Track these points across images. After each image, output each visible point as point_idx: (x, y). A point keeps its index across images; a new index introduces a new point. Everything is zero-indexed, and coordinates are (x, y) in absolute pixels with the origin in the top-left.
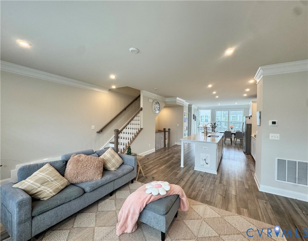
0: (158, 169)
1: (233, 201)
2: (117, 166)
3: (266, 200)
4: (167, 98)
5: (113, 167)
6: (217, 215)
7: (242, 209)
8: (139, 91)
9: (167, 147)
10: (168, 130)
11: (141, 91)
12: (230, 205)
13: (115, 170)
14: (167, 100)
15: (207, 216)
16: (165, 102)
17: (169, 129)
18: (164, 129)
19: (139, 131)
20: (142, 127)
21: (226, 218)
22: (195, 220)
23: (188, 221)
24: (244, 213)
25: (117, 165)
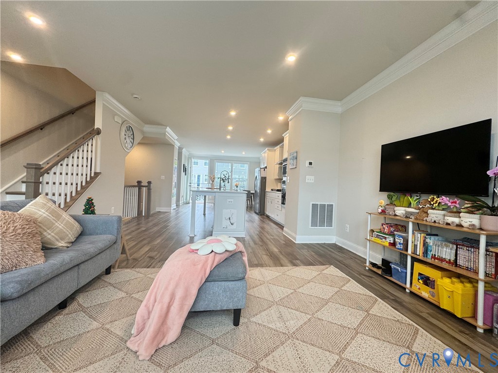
0: (150, 245)
1: (281, 256)
2: (72, 238)
3: (306, 249)
4: (146, 126)
5: (62, 239)
6: (278, 274)
7: (294, 261)
8: (94, 92)
9: (143, 215)
10: (147, 184)
11: (97, 92)
12: (282, 262)
13: (68, 247)
14: (148, 128)
15: (269, 278)
16: (143, 132)
17: (149, 183)
18: (139, 182)
19: (93, 179)
20: (98, 171)
21: (288, 273)
22: (259, 287)
23: (251, 290)
24: (298, 264)
25: (70, 236)
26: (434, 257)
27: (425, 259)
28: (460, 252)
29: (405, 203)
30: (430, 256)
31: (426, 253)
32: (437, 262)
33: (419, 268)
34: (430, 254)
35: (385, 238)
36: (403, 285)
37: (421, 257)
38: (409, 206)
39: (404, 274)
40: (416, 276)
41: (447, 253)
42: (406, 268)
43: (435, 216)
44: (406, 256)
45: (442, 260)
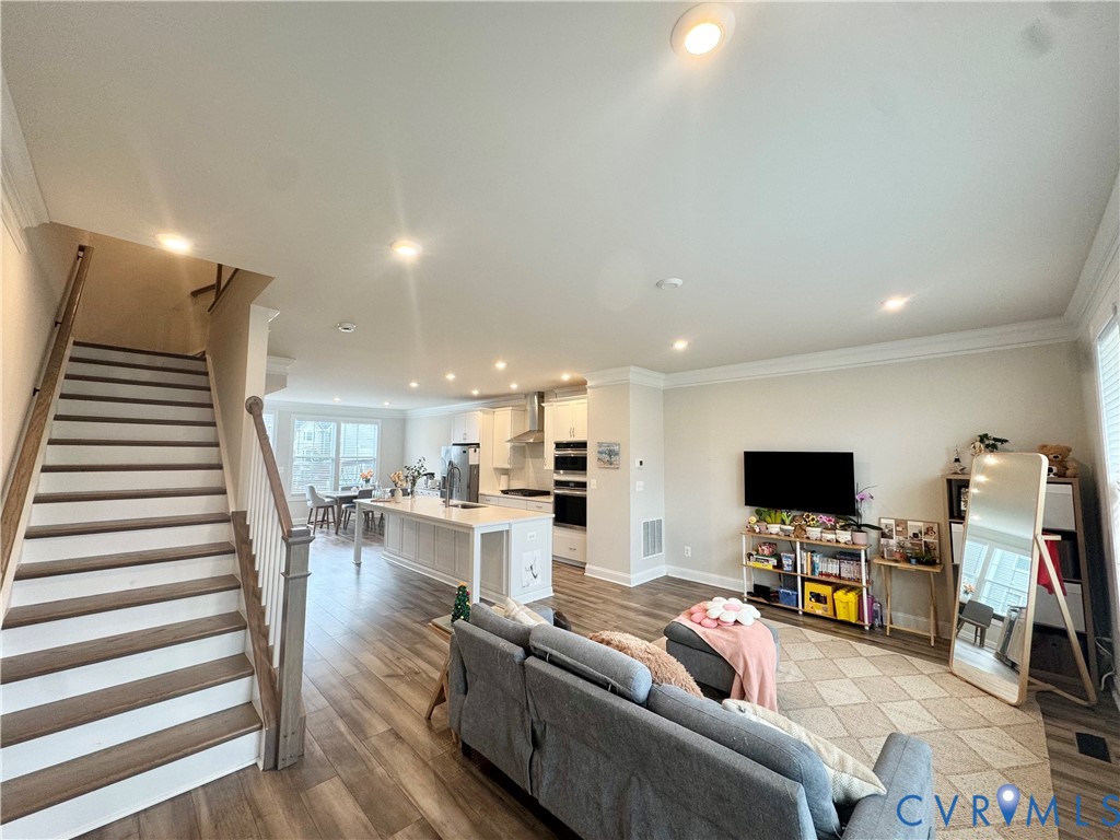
26: (821, 574)
27: (813, 577)
28: (842, 565)
29: (779, 520)
30: (817, 574)
31: (813, 571)
32: (824, 578)
33: (810, 587)
34: (817, 572)
35: (768, 561)
36: (795, 608)
37: (810, 576)
38: (783, 523)
39: (794, 597)
40: (807, 596)
41: (832, 567)
42: (797, 590)
43: (814, 533)
44: (796, 577)
45: (828, 575)
